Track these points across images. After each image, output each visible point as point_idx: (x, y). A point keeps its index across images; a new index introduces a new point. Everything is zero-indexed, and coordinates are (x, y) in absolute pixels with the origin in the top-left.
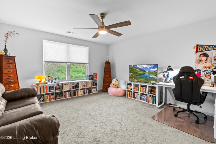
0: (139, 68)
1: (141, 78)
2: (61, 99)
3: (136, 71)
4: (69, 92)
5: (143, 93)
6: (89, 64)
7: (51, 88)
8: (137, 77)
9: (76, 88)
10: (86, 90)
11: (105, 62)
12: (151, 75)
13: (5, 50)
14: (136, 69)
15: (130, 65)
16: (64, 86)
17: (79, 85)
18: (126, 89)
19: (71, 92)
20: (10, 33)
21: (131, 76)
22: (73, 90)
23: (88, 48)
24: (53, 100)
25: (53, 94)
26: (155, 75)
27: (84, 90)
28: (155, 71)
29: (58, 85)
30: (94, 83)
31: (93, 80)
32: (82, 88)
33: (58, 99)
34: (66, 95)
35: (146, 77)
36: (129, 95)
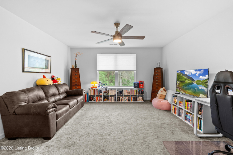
0: (186, 75)
1: (188, 89)
2: (108, 102)
3: (183, 80)
4: (114, 97)
5: (188, 111)
6: (136, 71)
7: (100, 91)
8: (184, 88)
9: (120, 94)
11: (155, 68)
12: (200, 86)
13: (76, 65)
14: (183, 76)
15: (177, 71)
16: (110, 91)
17: (123, 92)
18: (172, 103)
19: (116, 97)
20: (78, 54)
21: (178, 86)
22: (117, 96)
23: (136, 55)
24: (101, 101)
25: (101, 96)
26: (204, 86)
27: (129, 97)
28: (205, 80)
29: (106, 89)
30: (140, 91)
31: (139, 87)
32: (126, 94)
33: (105, 101)
34: (111, 99)
35: (194, 88)
36: (174, 111)
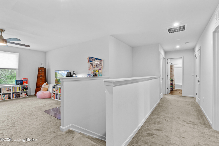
8: (59, 81)
10: (11, 94)
11: (39, 68)
14: (59, 74)
17: (1, 90)
18: (52, 92)
21: (56, 80)
23: (18, 54)
30: (23, 87)
31: (23, 84)
32: (6, 92)
36: (53, 97)
